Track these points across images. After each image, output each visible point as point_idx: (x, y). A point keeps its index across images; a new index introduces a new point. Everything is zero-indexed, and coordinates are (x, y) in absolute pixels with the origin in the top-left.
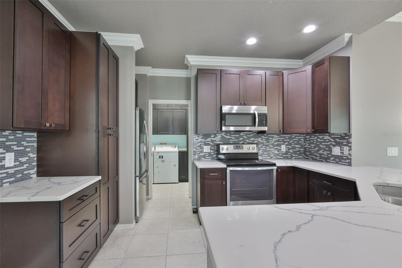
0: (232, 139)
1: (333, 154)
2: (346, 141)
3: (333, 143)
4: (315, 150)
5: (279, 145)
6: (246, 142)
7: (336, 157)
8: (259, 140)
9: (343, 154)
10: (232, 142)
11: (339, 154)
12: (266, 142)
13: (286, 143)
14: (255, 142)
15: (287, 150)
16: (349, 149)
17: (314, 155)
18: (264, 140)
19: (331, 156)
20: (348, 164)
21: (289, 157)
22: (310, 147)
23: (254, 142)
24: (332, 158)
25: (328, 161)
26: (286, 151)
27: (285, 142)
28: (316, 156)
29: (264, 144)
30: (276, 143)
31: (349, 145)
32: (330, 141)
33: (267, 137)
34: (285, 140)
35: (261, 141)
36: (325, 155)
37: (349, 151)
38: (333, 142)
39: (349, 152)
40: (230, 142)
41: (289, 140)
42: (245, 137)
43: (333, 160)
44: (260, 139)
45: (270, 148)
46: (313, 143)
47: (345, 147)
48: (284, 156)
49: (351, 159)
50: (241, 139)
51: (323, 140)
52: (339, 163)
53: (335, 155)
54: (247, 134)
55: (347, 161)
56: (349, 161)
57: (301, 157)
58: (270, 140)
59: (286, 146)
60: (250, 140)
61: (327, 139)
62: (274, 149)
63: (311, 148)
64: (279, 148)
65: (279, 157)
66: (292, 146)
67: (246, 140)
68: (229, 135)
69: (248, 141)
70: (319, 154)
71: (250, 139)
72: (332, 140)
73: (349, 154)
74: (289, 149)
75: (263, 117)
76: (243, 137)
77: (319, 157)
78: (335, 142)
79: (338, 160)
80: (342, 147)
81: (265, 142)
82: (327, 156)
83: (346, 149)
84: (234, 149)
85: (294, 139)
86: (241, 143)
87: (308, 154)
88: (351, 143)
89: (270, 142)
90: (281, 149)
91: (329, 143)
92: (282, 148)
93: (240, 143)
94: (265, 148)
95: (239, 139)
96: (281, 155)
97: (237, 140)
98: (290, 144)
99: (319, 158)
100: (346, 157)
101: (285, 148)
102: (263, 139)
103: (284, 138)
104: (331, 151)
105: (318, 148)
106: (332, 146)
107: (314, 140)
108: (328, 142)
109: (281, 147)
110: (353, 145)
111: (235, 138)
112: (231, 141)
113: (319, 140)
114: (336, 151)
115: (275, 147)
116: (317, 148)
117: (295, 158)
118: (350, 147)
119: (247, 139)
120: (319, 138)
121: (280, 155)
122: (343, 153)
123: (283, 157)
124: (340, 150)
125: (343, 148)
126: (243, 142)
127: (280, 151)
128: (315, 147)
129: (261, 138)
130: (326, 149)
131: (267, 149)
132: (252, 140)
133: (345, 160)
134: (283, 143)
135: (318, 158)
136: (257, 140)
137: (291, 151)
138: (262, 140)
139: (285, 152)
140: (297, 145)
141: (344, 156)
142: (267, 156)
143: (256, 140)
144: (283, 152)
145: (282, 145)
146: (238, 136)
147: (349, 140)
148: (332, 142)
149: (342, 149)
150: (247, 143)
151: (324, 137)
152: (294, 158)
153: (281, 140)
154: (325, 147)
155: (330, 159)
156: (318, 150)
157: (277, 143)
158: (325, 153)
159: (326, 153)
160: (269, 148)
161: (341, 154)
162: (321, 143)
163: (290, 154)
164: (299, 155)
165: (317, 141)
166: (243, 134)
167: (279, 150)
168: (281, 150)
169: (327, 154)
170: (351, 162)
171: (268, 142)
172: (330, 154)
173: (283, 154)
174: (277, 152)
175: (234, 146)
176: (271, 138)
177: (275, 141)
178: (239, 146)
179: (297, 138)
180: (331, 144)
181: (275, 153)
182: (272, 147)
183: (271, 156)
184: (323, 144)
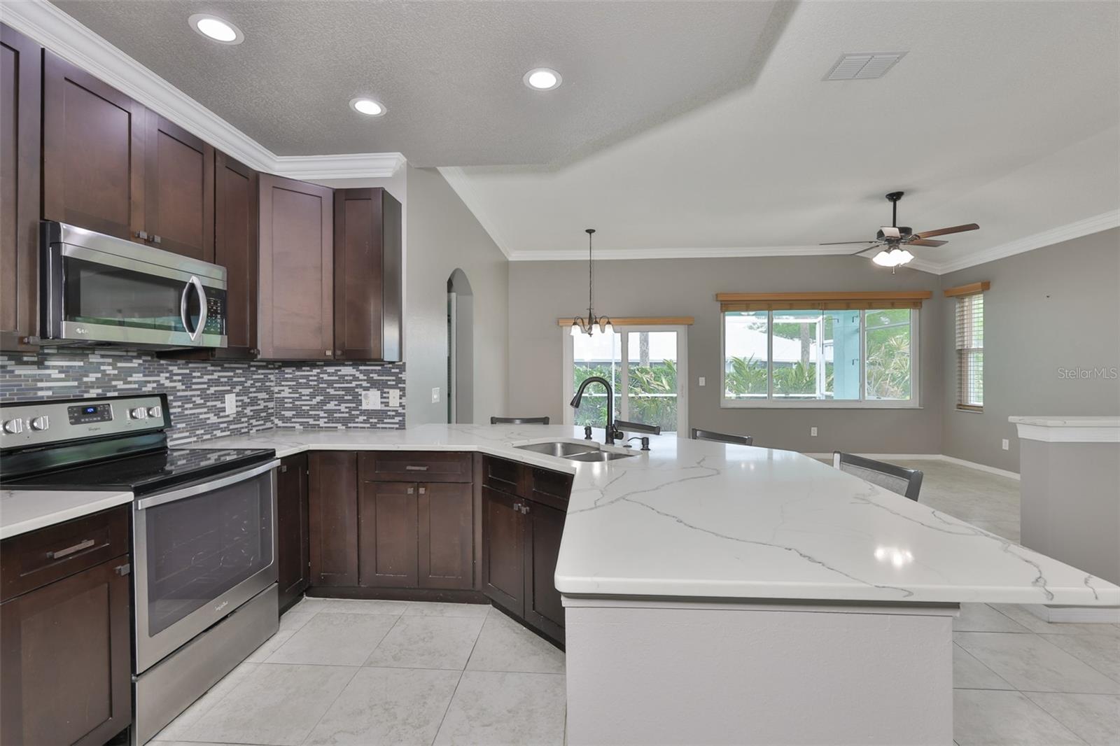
0: (49, 378)
1: (364, 407)
2: (394, 378)
3: (365, 384)
4: (314, 402)
5: (220, 396)
6: (115, 389)
7: (370, 414)
8: (162, 382)
9: (388, 406)
10: (50, 393)
11: (379, 407)
12: (184, 387)
13: (238, 388)
14: (149, 388)
15: (240, 409)
16: (400, 395)
17: (310, 417)
18: (179, 381)
19: (358, 413)
20: (397, 426)
21: (243, 431)
22: (297, 395)
23: (144, 389)
24: (361, 418)
25: (350, 425)
26: (237, 412)
27: (234, 385)
28: (317, 418)
29: (179, 394)
30: (212, 390)
31: (400, 385)
32: (356, 379)
33: (188, 371)
34: (235, 379)
35: (167, 384)
36: (343, 413)
37: (400, 398)
38: (365, 380)
39: (401, 401)
40: (40, 393)
41: (243, 379)
42: (109, 370)
43: (365, 422)
44: (167, 378)
45: (197, 406)
46: (307, 386)
47: (391, 391)
48: (231, 427)
49: (403, 415)
50: (92, 378)
51: (337, 378)
52: (378, 425)
53: (368, 410)
54: (121, 358)
55: (397, 419)
56: (401, 418)
57: (269, 425)
58: (194, 380)
59: (236, 396)
60: (130, 383)
61: (347, 375)
62: (205, 410)
63: (299, 399)
64: (219, 404)
65: (218, 433)
66: (250, 395)
67: (114, 383)
68: (35, 359)
69: (120, 384)
70: (326, 411)
71: (129, 379)
72: (362, 377)
73: (401, 405)
74: (244, 406)
75: (216, 303)
76: (102, 368)
77: (326, 420)
78: (369, 380)
79: (376, 421)
80: (386, 390)
81: (179, 386)
82: (347, 415)
83: (394, 394)
84: (75, 420)
85: (254, 377)
86: (95, 396)
87: (288, 414)
88: (404, 382)
89: (194, 387)
90: (225, 408)
91: (354, 384)
92: (227, 405)
93: (86, 396)
94: (180, 410)
95: (85, 379)
96: (225, 425)
97: (76, 384)
98: (245, 392)
99: (325, 423)
100: (393, 411)
101: (234, 404)
102: (175, 378)
103: (232, 374)
104: (360, 402)
105: (322, 398)
106: (361, 390)
107: (311, 378)
108: (350, 382)
109: (224, 403)
110: (408, 386)
111: (63, 376)
112: (41, 389)
113: (325, 377)
114: (372, 400)
115: (208, 404)
116: (319, 399)
117: (257, 431)
118: (403, 390)
119: (116, 378)
120: (325, 372)
121: (222, 426)
122: (387, 404)
123: (228, 433)
124: (381, 398)
125: (388, 393)
126: (100, 391)
127: (222, 414)
128: (312, 396)
129: (168, 375)
130: (346, 398)
131: (186, 412)
132: (135, 382)
133: (393, 417)
134: (229, 388)
135: (321, 423)
136: (154, 382)
137: (248, 411)
138: (170, 379)
139: (235, 416)
140: (261, 394)
141: (389, 411)
142: (187, 434)
143: (149, 382)
144: (228, 416)
145: (226, 395)
146: (82, 364)
147: (400, 376)
148: (361, 380)
149: (384, 395)
150: (116, 394)
151: (340, 370)
152: (254, 430)
153: (226, 380)
154: (343, 393)
155: (357, 420)
156: (323, 403)
157: (217, 388)
158: (343, 407)
159: (346, 408)
160: (191, 405)
161: (383, 405)
162: (330, 384)
163: (246, 419)
164: (267, 419)
165: (320, 380)
166: (103, 356)
167: (219, 412)
168: (225, 411)
169: (347, 410)
170: (404, 420)
171: (189, 388)
172: (356, 409)
173: (229, 422)
174: (213, 419)
175: (71, 410)
176: (199, 374)
177: (211, 383)
178: (95, 407)
179: (259, 371)
180: (357, 386)
181: (208, 422)
182: (202, 401)
183: (198, 432)
184: (335, 385)
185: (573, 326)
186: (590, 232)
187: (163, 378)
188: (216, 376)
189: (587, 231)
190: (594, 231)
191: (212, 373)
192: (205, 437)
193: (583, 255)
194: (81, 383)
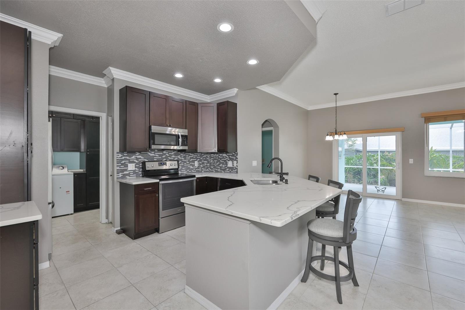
0: (156, 156)
1: (228, 166)
3: (228, 159)
4: (217, 164)
5: (194, 162)
6: (169, 159)
7: (230, 168)
9: (233, 166)
10: (156, 160)
11: (232, 166)
12: (184, 159)
13: (198, 160)
14: (176, 159)
15: (199, 165)
16: (237, 163)
17: (216, 168)
18: (183, 157)
19: (227, 168)
21: (200, 171)
22: (214, 162)
23: (175, 159)
24: (228, 169)
25: (225, 171)
26: (198, 166)
28: (218, 169)
29: (183, 161)
30: (191, 160)
32: (226, 158)
33: (185, 155)
34: (197, 157)
35: (180, 158)
40: (155, 160)
41: (200, 157)
42: (168, 155)
43: (229, 170)
45: (187, 164)
46: (216, 159)
47: (234, 161)
49: (237, 169)
50: (164, 156)
51: (222, 157)
52: (231, 172)
54: (169, 152)
55: (236, 170)
56: (237, 170)
57: (208, 170)
58: (187, 157)
59: (198, 162)
60: (172, 158)
61: (224, 156)
62: (189, 165)
63: (214, 163)
64: (193, 164)
65: (193, 171)
66: (202, 162)
67: (168, 158)
69: (170, 158)
70: (220, 167)
72: (228, 157)
73: (237, 166)
74: (200, 164)
75: (185, 139)
76: (166, 154)
77: (220, 169)
78: (229, 158)
79: (231, 170)
80: (233, 161)
81: (183, 159)
82: (224, 168)
83: (235, 162)
84: (159, 165)
85: (203, 157)
87: (212, 167)
88: (237, 158)
89: (187, 159)
91: (226, 159)
92: (195, 164)
93: (163, 160)
94: (183, 164)
95: (163, 157)
96: (195, 169)
97: (161, 158)
98: (200, 161)
99: (220, 170)
100: (235, 167)
101: (197, 164)
102: (182, 157)
103: (197, 156)
104: (227, 165)
107: (217, 157)
110: (238, 160)
111: (158, 156)
112: (155, 159)
113: (220, 157)
114: (230, 164)
115: (190, 163)
116: (218, 163)
118: (237, 161)
120: (219, 155)
121: (194, 169)
122: (233, 165)
123: (196, 171)
126: (165, 159)
127: (194, 166)
128: (217, 162)
129: (180, 156)
130: (224, 163)
131: (185, 165)
132: (173, 158)
133: (235, 169)
134: (196, 160)
135: (219, 170)
136: (177, 158)
137: (201, 166)
140: (205, 161)
144: (196, 167)
146: (162, 153)
147: (236, 156)
148: (227, 158)
149: (233, 163)
150: (169, 160)
151: (223, 155)
152: (203, 171)
153: (195, 157)
156: (219, 164)
158: (223, 166)
160: (186, 164)
162: (221, 159)
163: (201, 168)
164: (207, 168)
165: (219, 158)
166: (166, 152)
167: (193, 165)
169: (224, 167)
170: (237, 171)
171: (185, 159)
172: (226, 166)
173: (196, 169)
174: (191, 167)
175: (159, 163)
176: (188, 156)
177: (191, 158)
178: (163, 163)
179: (205, 155)
180: (227, 160)
181: (190, 168)
182: (189, 163)
183: (188, 170)
184: (222, 159)
185: (327, 136)
186: (336, 94)
187: (179, 157)
188: (192, 156)
189: (335, 94)
190: (338, 94)
191: (191, 155)
192: (189, 172)
193: (333, 105)
194: (162, 158)
